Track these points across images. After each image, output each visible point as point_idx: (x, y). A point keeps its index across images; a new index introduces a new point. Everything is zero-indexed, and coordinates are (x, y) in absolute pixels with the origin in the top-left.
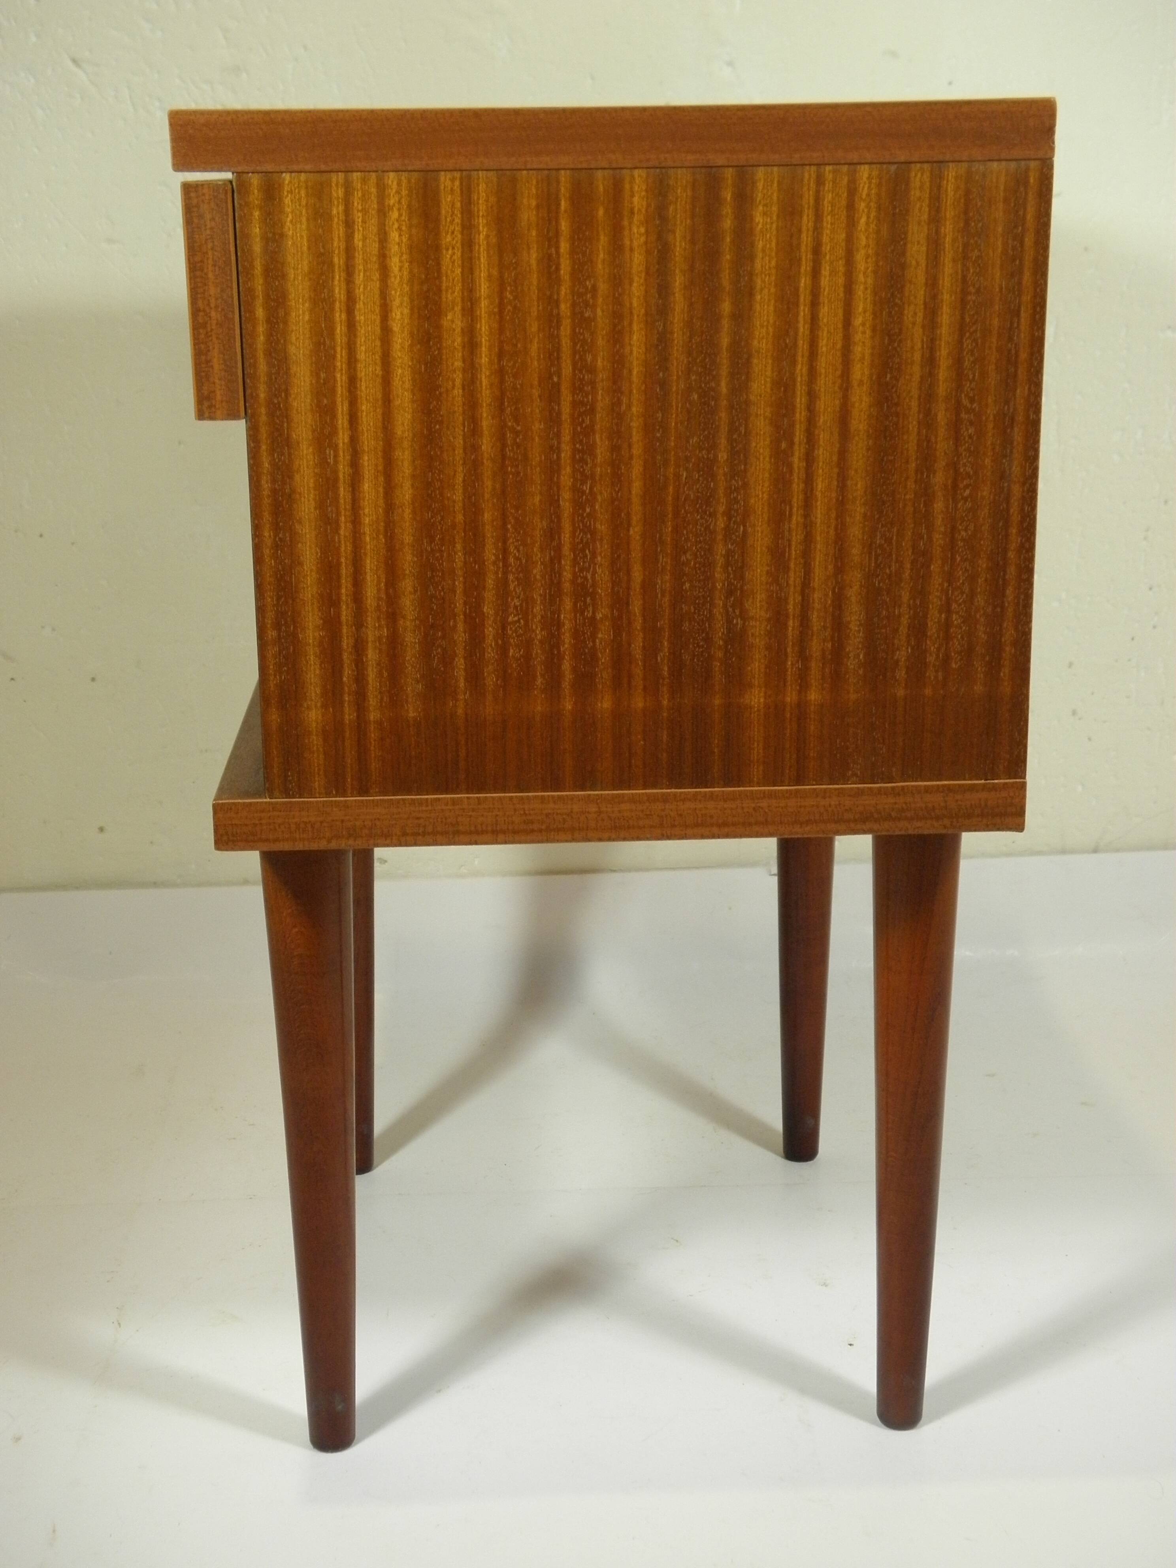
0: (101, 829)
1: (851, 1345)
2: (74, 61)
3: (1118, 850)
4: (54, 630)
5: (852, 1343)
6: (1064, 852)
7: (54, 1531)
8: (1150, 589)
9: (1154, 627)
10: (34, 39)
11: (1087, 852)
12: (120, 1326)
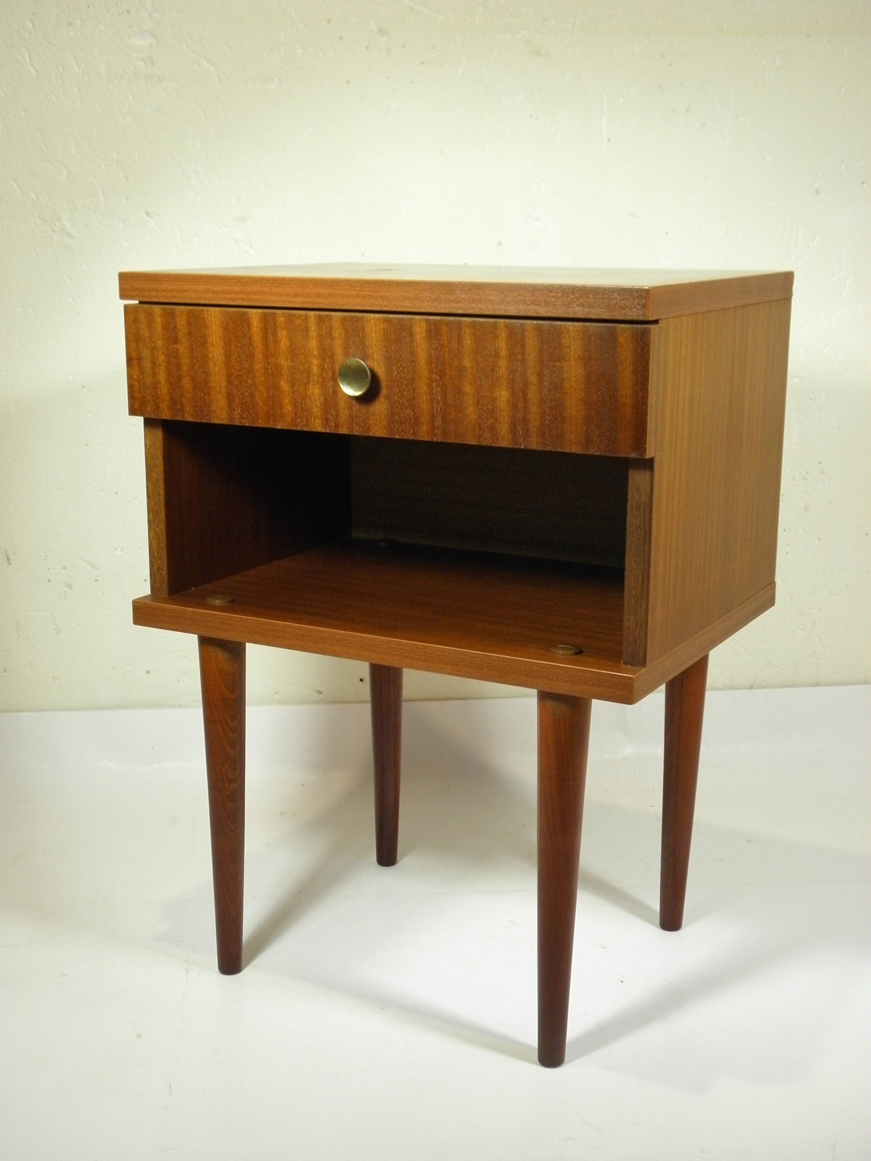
0: (148, 672)
1: (622, 982)
2: (147, 214)
3: (764, 688)
4: (122, 550)
5: (622, 981)
6: (732, 688)
7: (170, 1087)
8: (785, 531)
9: (787, 553)
10: (124, 201)
11: (744, 688)
12: (188, 972)
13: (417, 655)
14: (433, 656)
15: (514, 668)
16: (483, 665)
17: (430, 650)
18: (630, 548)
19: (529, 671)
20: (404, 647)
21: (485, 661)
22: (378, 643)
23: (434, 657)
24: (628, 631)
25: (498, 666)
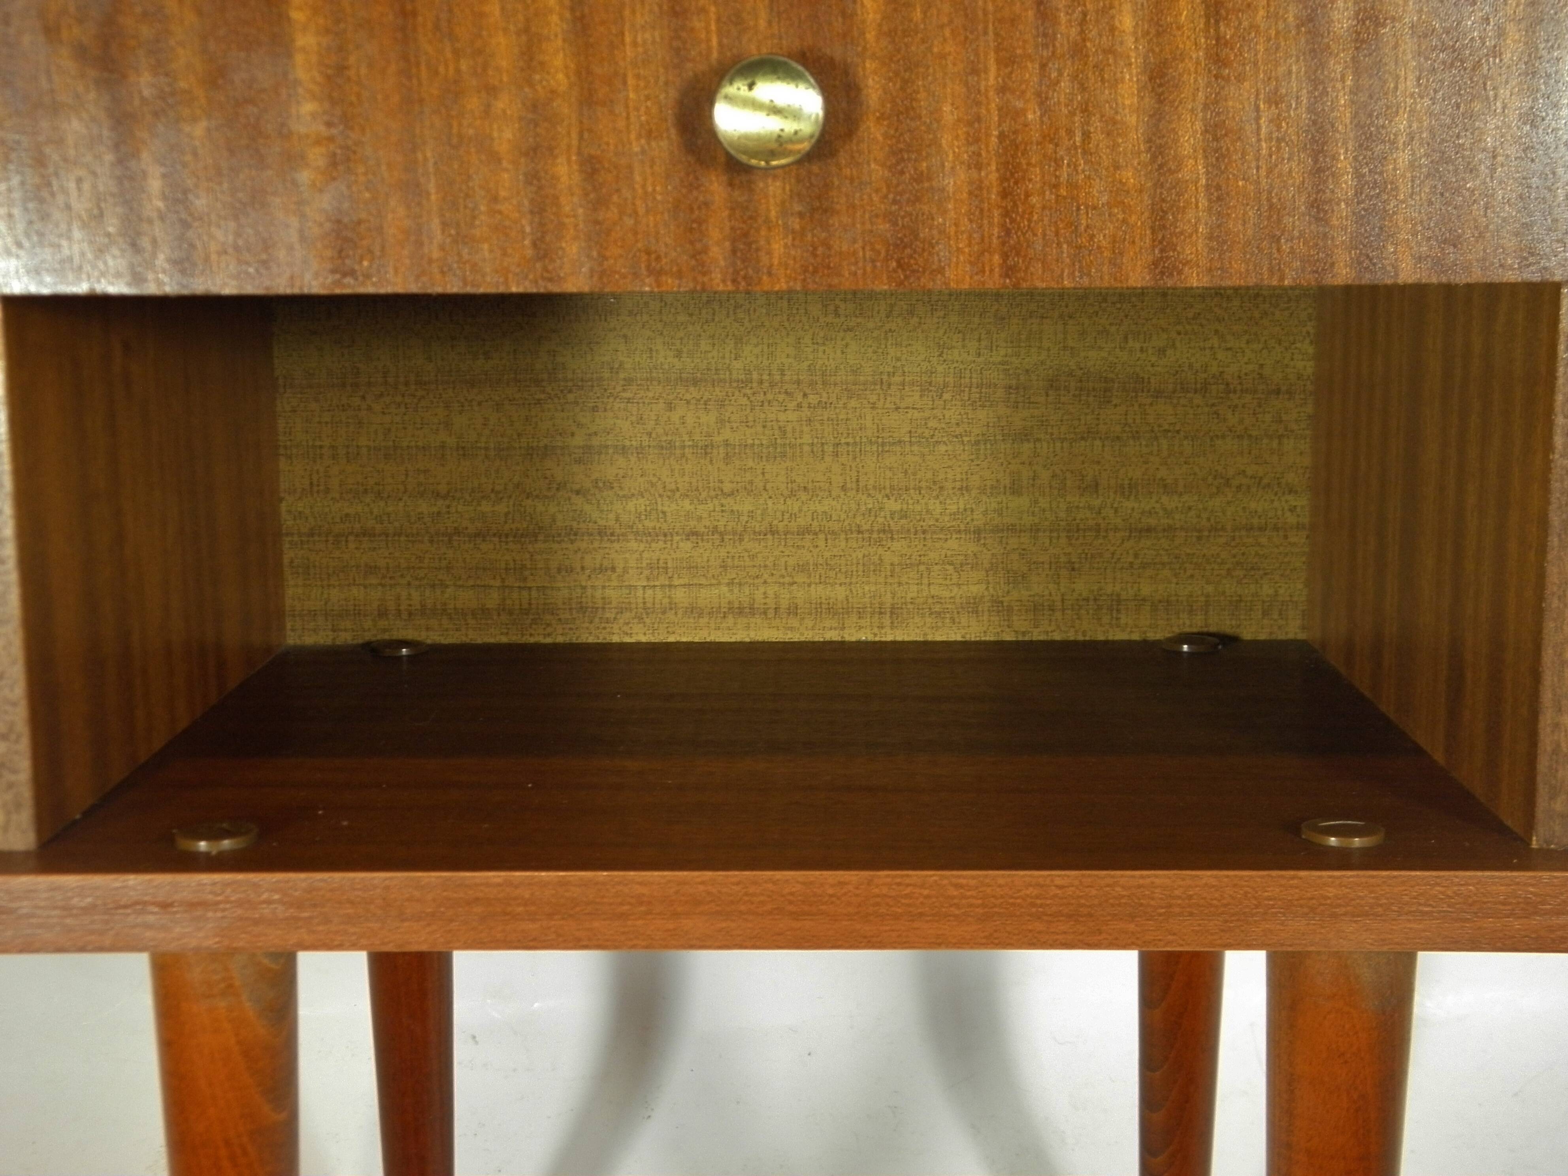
13: (957, 906)
14: (1011, 901)
15: (1266, 902)
16: (1170, 906)
17: (1000, 886)
18: (1560, 535)
19: (1314, 901)
20: (917, 890)
21: (1177, 892)
22: (831, 891)
23: (1013, 904)
24: (1554, 757)
25: (1219, 901)
